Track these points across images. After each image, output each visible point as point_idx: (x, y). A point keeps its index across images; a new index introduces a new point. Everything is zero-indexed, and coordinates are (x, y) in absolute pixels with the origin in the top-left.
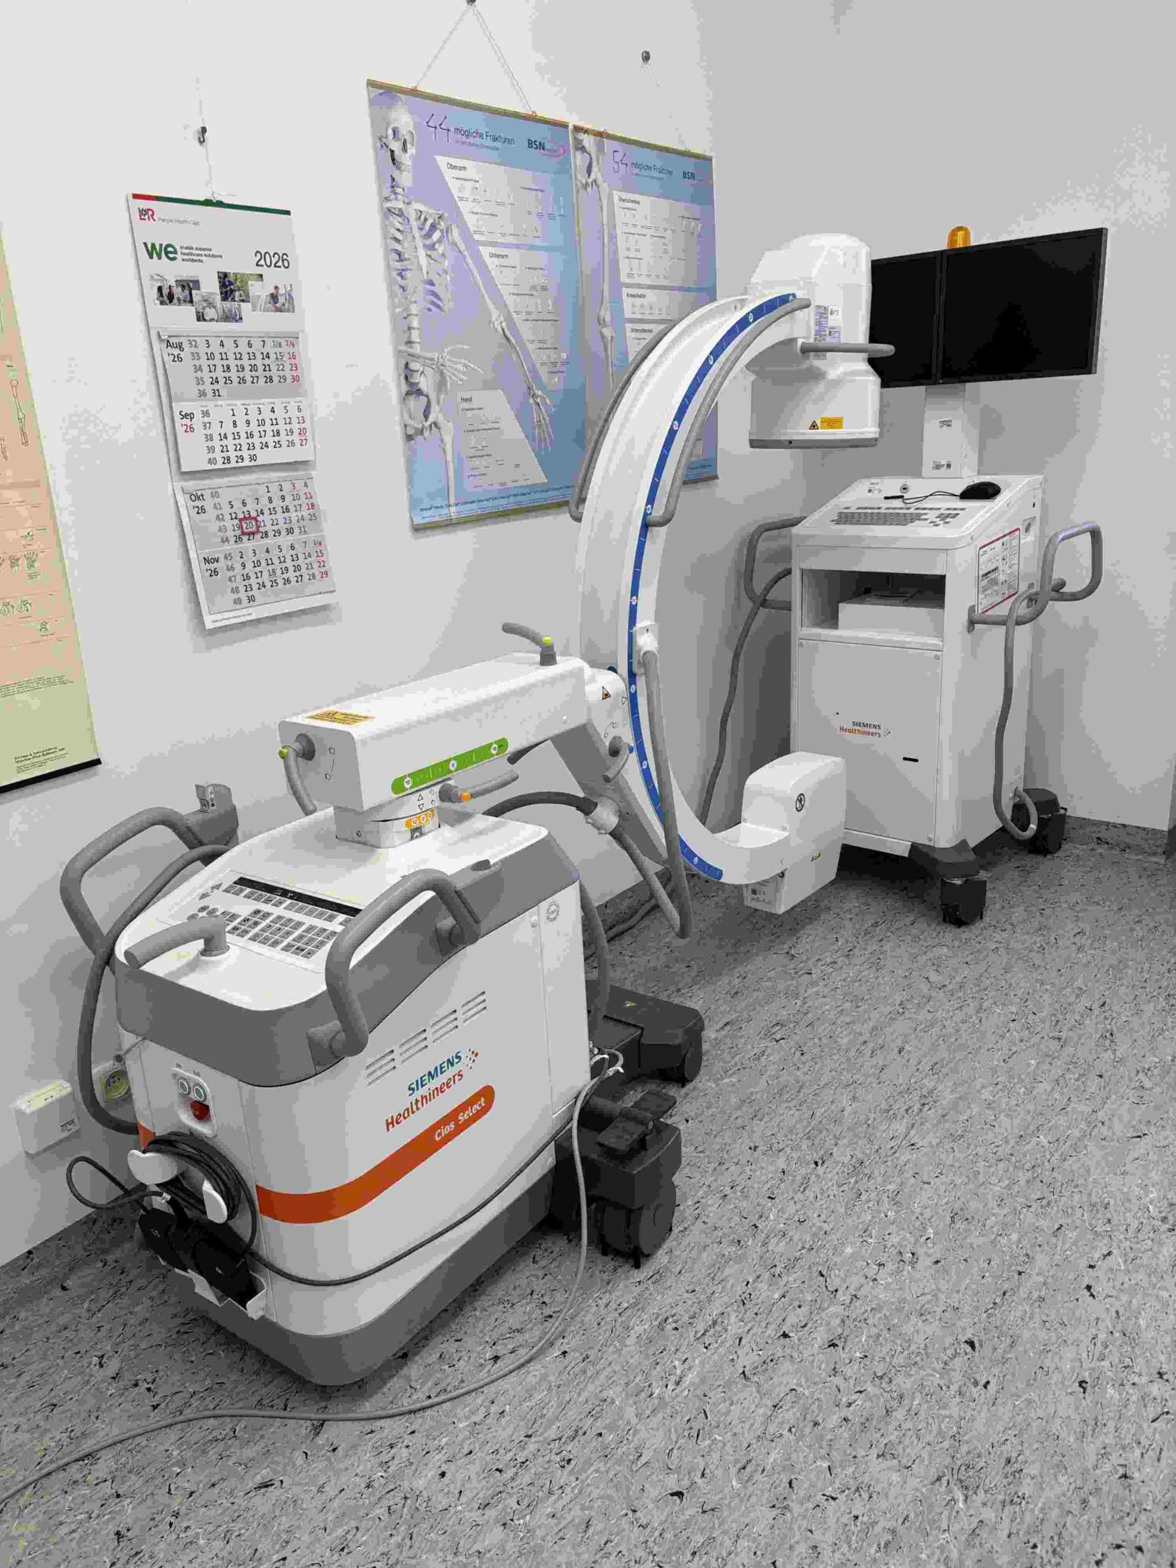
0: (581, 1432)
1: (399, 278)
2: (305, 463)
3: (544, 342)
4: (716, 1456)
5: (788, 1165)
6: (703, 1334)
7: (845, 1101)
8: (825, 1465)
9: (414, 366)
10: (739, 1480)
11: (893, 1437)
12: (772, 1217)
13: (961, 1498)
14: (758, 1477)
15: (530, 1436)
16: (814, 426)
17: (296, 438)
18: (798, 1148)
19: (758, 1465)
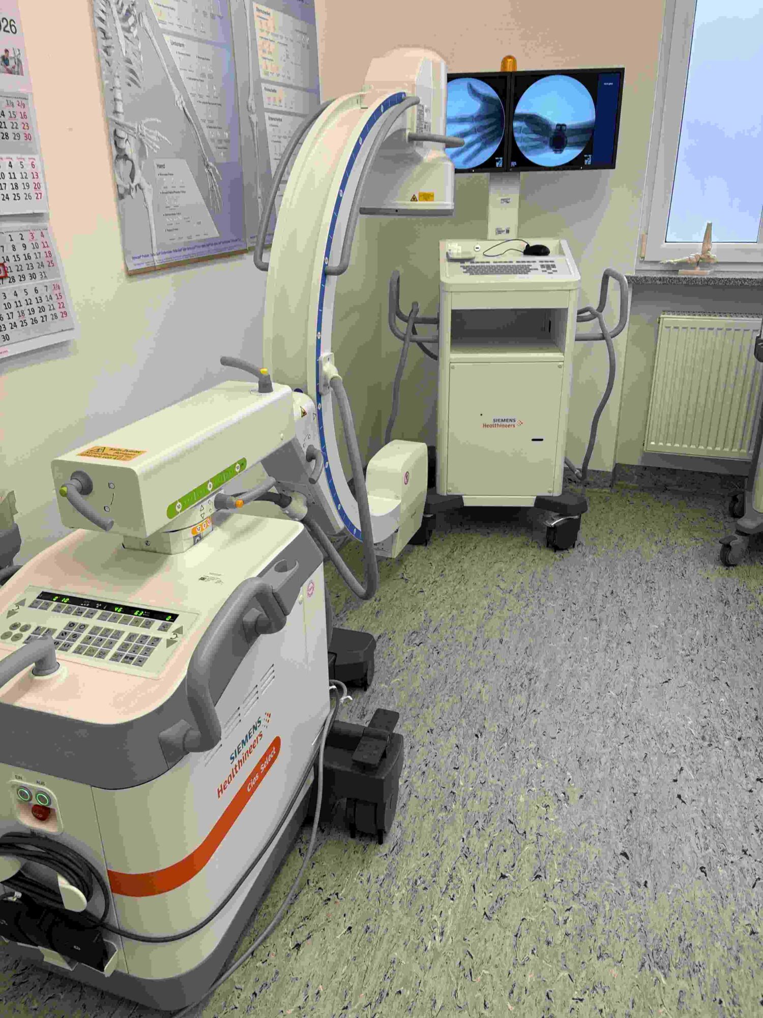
0: (384, 995)
1: (105, 55)
2: (40, 215)
3: (212, 122)
4: (489, 987)
5: (459, 740)
6: (447, 889)
7: (478, 686)
8: (566, 974)
9: (121, 134)
10: (513, 1004)
11: (602, 941)
12: (461, 784)
13: (662, 977)
14: (524, 997)
15: (346, 1008)
16: (414, 199)
17: (31, 191)
18: (459, 725)
19: (521, 988)
